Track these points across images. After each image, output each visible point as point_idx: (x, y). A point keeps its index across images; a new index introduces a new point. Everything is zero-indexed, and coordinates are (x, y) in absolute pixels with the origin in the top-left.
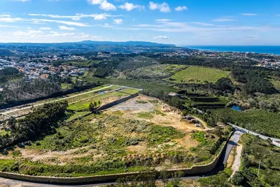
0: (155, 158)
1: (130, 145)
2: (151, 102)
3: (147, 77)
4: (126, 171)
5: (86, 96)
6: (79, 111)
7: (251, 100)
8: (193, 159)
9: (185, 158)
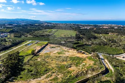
0: (84, 71)
1: (68, 68)
2: (57, 46)
3: (43, 36)
4: (78, 80)
5: (22, 47)
6: (26, 56)
7: (90, 42)
8: (98, 68)
9: (95, 69)
